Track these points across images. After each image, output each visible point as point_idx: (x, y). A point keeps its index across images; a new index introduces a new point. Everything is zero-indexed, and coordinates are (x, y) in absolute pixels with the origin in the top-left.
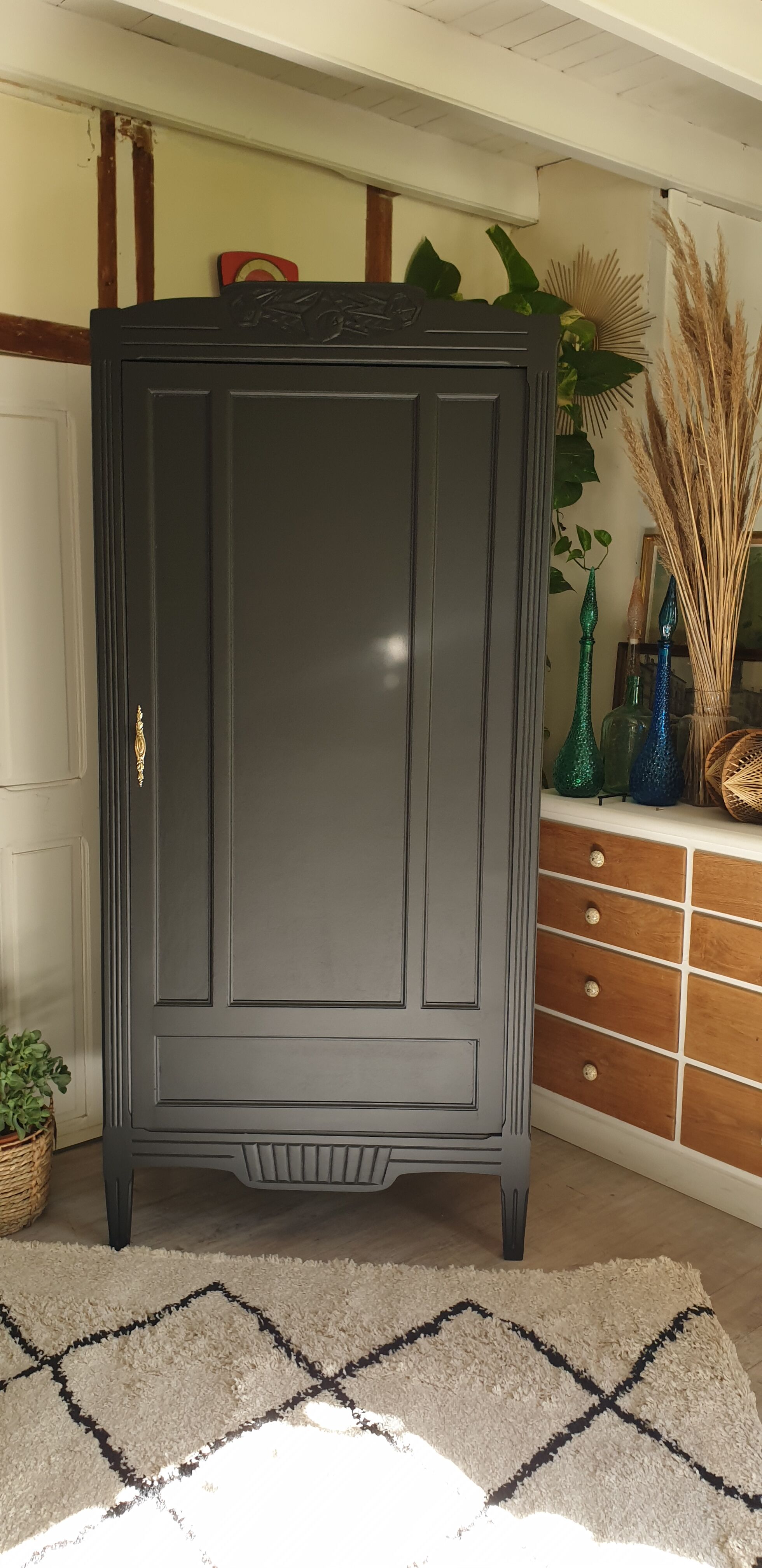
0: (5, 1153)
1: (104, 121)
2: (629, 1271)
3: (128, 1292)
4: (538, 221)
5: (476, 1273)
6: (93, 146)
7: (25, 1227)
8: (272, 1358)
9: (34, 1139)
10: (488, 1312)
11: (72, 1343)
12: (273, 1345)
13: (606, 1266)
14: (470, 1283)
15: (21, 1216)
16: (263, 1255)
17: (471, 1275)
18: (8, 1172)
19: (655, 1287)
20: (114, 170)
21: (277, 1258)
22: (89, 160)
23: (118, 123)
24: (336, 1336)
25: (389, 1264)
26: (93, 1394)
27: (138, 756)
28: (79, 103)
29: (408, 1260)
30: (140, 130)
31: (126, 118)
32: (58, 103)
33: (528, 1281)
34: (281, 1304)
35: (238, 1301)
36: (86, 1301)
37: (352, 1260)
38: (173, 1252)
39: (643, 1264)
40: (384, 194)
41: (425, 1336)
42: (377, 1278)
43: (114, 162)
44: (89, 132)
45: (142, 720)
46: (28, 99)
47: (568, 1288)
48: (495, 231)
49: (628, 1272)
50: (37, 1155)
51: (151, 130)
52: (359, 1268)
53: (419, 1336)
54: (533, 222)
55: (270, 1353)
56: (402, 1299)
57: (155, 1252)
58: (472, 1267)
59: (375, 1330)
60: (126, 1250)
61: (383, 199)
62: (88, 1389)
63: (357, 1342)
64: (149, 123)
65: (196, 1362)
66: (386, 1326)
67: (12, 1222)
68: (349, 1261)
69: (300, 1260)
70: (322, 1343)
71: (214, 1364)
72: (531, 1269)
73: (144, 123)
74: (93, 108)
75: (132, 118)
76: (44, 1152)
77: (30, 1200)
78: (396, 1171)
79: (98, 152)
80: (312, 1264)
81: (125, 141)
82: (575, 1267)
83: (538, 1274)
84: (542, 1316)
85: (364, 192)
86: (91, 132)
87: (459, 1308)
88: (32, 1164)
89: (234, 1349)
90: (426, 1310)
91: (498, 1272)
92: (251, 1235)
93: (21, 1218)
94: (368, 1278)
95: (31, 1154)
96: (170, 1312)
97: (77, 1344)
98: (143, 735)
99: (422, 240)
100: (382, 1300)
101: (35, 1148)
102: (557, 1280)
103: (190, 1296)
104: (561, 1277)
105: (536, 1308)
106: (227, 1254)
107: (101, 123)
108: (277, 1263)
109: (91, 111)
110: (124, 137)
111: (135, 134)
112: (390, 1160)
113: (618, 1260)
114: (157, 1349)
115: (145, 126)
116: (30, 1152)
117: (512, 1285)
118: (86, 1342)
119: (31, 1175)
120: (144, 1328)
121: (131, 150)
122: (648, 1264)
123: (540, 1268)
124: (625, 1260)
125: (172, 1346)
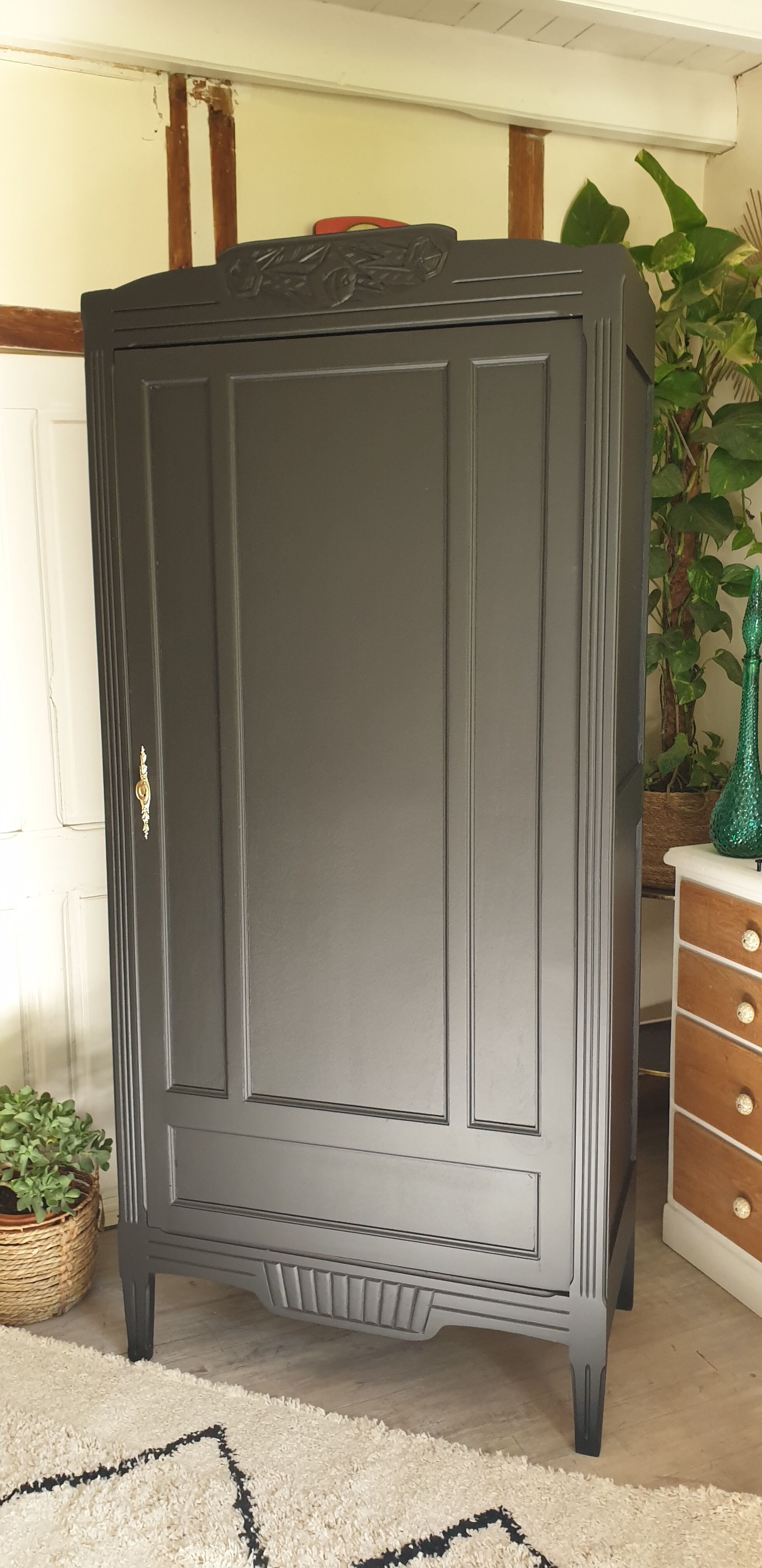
0: (27, 1234)
1: (173, 86)
2: (719, 1509)
3: (115, 1423)
4: (736, 143)
5: (528, 1468)
6: (160, 115)
7: (55, 1315)
8: (227, 1553)
9: (63, 1220)
10: (520, 1532)
11: (19, 1487)
12: (239, 1532)
13: (694, 1494)
14: (514, 1483)
15: (48, 1304)
16: (283, 1397)
17: (519, 1469)
18: (30, 1256)
19: (749, 1542)
20: (185, 141)
21: (298, 1404)
22: (156, 131)
23: (190, 86)
24: (317, 1534)
25: (424, 1435)
26: (12, 1562)
27: (142, 804)
28: (141, 69)
29: (449, 1434)
30: (217, 91)
31: (199, 79)
32: (117, 71)
33: (589, 1494)
34: (273, 1473)
35: (229, 1458)
36: (63, 1429)
37: (382, 1423)
38: (188, 1375)
39: (742, 1503)
40: (532, 133)
41: (425, 1556)
42: (405, 1452)
43: (186, 130)
44: (154, 100)
45: (146, 764)
46: (81, 71)
47: (639, 1515)
48: (644, 158)
49: (717, 1511)
50: (65, 1238)
51: (230, 90)
52: (387, 1434)
53: (416, 1555)
54: (730, 145)
55: (227, 1545)
56: (419, 1491)
57: (169, 1372)
58: (524, 1459)
59: (366, 1534)
60: (139, 1364)
61: (532, 139)
62: (11, 1553)
63: (337, 1548)
64: (228, 82)
65: (143, 1539)
66: (381, 1531)
67: (39, 1310)
68: (378, 1423)
69: (323, 1411)
70: (295, 1541)
71: (160, 1547)
72: (599, 1475)
73: (222, 83)
74: (158, 73)
75: (207, 78)
76: (75, 1236)
77: (59, 1287)
78: (441, 1320)
79: (167, 121)
80: (336, 1418)
81: (198, 106)
82: (655, 1484)
83: (606, 1485)
84: (588, 1554)
85: (505, 133)
86: (157, 101)
87: (485, 1519)
88: (59, 1249)
89: (189, 1531)
90: (442, 1514)
91: (556, 1471)
92: (289, 1363)
93: (49, 1306)
94: (393, 1451)
95: (58, 1238)
96: (147, 1461)
97: (26, 1488)
98: (147, 780)
99: (585, 183)
100: (397, 1487)
101: (62, 1231)
102: (628, 1500)
103: (181, 1441)
104: (633, 1497)
105: (584, 1539)
106: (245, 1388)
107: (170, 89)
108: (298, 1410)
109: (156, 75)
110: (198, 101)
111: (211, 97)
112: (432, 1306)
113: (712, 1488)
114: (106, 1512)
115: (223, 86)
116: (58, 1235)
117: (566, 1496)
118: (36, 1488)
119: (59, 1259)
120: (109, 1478)
121: (207, 114)
122: (749, 1504)
123: (610, 1477)
124: (720, 1491)
125: (126, 1511)
